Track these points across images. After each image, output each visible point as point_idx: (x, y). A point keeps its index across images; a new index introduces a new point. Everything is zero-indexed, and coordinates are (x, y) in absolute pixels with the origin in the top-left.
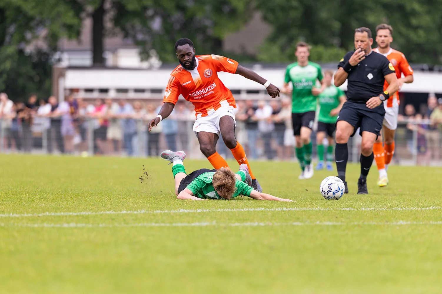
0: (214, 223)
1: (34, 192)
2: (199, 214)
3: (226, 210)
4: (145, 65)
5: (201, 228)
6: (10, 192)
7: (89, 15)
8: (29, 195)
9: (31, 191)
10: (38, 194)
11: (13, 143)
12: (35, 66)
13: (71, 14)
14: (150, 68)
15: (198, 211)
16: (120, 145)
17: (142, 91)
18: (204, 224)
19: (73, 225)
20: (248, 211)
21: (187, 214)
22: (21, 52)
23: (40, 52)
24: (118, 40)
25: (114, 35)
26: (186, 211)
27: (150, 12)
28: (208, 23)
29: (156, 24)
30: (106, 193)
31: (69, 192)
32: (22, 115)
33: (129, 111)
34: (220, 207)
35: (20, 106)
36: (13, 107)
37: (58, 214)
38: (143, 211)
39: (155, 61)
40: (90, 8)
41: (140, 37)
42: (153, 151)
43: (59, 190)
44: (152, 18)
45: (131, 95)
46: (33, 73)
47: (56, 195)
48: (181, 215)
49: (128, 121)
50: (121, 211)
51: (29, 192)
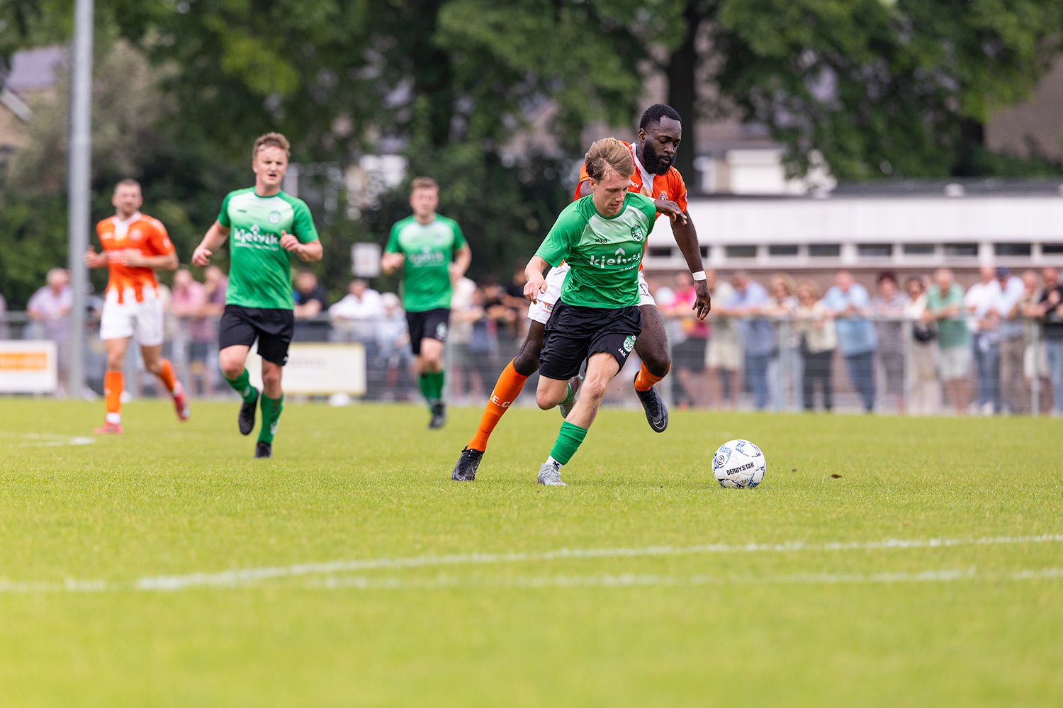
0: (972, 572)
1: (532, 501)
2: (936, 550)
3: (1001, 540)
4: (797, 187)
5: (940, 585)
6: (472, 501)
7: (659, 67)
8: (519, 508)
9: (522, 499)
10: (542, 505)
11: (476, 379)
12: (528, 194)
13: (614, 63)
14: (809, 195)
15: (934, 543)
16: (738, 382)
17: (791, 249)
18: (947, 575)
19: (627, 579)
20: (1053, 542)
21: (907, 552)
22: (492, 159)
23: (539, 160)
24: (729, 127)
25: (722, 114)
26: (904, 544)
27: (809, 58)
28: (949, 83)
29: (824, 88)
30: (706, 501)
31: (616, 499)
32: (496, 312)
33: (758, 299)
34: (985, 534)
35: (493, 292)
36: (475, 292)
37: (592, 552)
38: (798, 545)
39: (820, 177)
40: (660, 51)
41: (784, 118)
42: (818, 398)
43: (593, 495)
44: (814, 70)
45: (764, 260)
46: (522, 211)
47: (584, 505)
48: (892, 555)
49: (758, 323)
50: (743, 543)
51: (518, 500)
